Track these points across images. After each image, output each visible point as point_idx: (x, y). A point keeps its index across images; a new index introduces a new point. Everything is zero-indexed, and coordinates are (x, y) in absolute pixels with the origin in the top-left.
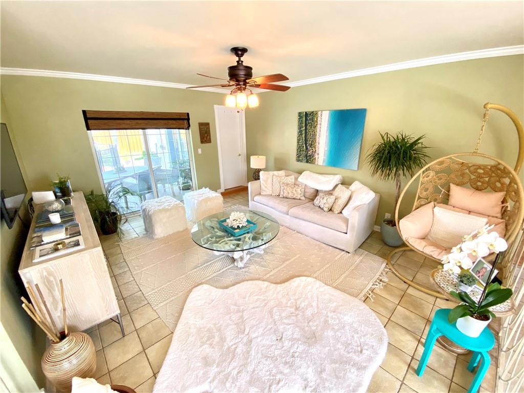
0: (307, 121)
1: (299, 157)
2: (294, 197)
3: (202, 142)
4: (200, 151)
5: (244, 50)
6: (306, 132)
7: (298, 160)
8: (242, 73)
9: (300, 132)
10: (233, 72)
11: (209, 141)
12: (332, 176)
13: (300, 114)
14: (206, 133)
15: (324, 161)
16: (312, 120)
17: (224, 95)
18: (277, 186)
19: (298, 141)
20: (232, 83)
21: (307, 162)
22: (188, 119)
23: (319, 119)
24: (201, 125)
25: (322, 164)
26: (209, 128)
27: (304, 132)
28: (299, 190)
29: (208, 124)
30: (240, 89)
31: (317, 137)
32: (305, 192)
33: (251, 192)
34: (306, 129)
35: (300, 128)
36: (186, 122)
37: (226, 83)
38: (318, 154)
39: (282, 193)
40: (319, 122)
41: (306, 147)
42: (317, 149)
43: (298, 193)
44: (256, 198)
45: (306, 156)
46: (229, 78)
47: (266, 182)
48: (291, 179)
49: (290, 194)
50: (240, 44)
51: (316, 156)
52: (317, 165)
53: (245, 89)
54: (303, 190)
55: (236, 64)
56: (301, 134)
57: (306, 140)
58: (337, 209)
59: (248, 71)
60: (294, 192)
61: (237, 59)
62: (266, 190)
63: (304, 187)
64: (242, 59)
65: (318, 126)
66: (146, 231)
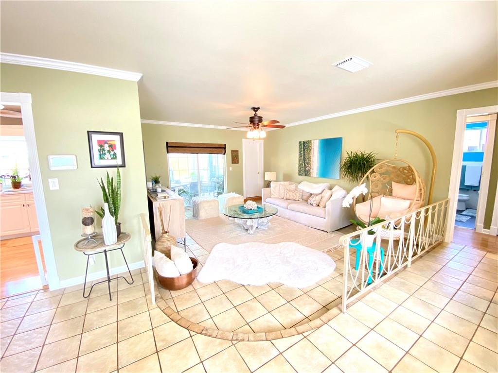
0: (305, 147)
1: (300, 172)
2: (294, 198)
3: (233, 163)
4: (231, 169)
5: (258, 109)
6: (304, 155)
7: (299, 175)
8: (257, 120)
9: (300, 155)
10: (252, 120)
11: (238, 162)
12: (321, 184)
13: (300, 142)
14: (236, 157)
15: (317, 175)
16: (308, 146)
17: (247, 132)
18: (282, 191)
19: (299, 160)
20: (251, 125)
21: (306, 175)
22: (225, 148)
23: (312, 145)
24: (233, 151)
25: (315, 176)
26: (238, 154)
27: (303, 155)
28: (298, 194)
29: (237, 151)
30: (255, 128)
31: (312, 157)
32: (302, 196)
33: (264, 196)
34: (304, 153)
35: (300, 152)
36: (223, 149)
37: (248, 125)
38: (313, 169)
39: (285, 196)
40: (312, 147)
41: (305, 165)
42: (312, 166)
43: (297, 196)
44: (267, 200)
45: (305, 171)
46: (249, 123)
47: (274, 188)
48: (293, 187)
49: (291, 196)
50: (256, 106)
51: (312, 171)
52: (313, 177)
53: (258, 128)
54: (301, 194)
55: (253, 115)
56: (301, 156)
57: (304, 160)
58: (322, 205)
59: (261, 119)
60: (294, 195)
61: (254, 113)
62: (275, 194)
63: (301, 191)
64: (257, 113)
65: (312, 150)
66: (194, 216)
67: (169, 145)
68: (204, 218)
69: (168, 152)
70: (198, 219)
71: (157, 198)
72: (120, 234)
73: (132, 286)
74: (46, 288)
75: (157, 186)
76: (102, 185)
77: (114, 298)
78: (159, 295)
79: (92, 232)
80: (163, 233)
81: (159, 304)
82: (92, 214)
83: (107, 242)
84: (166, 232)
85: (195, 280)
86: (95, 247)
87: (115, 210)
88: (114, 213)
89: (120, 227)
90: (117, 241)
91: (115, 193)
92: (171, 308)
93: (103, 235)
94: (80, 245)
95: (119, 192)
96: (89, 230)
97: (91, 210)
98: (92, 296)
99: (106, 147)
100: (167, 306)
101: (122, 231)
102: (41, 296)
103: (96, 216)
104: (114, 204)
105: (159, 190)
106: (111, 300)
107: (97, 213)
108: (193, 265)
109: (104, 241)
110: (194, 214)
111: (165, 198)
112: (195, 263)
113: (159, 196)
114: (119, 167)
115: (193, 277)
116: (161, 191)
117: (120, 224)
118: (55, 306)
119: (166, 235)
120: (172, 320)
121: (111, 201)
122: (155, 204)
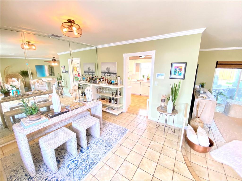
66: (224, 112)
67: (218, 63)
68: (232, 116)
69: (216, 67)
70: (227, 115)
71: (199, 97)
72: (174, 110)
73: (173, 134)
74: (147, 117)
75: (202, 89)
76: (172, 87)
77: (165, 134)
78: (184, 147)
79: (163, 105)
80: (196, 117)
81: (182, 151)
82: (165, 98)
83: (168, 112)
84: (198, 117)
85: (209, 153)
86: (164, 112)
87: (174, 99)
88: (174, 100)
89: (175, 107)
90: (172, 113)
91: (176, 91)
92: (187, 157)
93: (167, 107)
94: (159, 109)
95: (178, 92)
96: (163, 104)
97: (165, 97)
98: (159, 128)
99: (178, 70)
100: (186, 155)
101: (175, 108)
102: (145, 119)
103: (166, 100)
104: (175, 96)
105: (202, 92)
106: (164, 134)
107: (167, 98)
108: (210, 144)
109: (167, 111)
110: (225, 110)
111: (204, 98)
112: (211, 144)
113: (201, 95)
114: (181, 79)
115: (207, 150)
116: (202, 93)
117: (175, 105)
118: (147, 125)
119: (198, 119)
120: (186, 164)
121: (173, 94)
122: (196, 100)
